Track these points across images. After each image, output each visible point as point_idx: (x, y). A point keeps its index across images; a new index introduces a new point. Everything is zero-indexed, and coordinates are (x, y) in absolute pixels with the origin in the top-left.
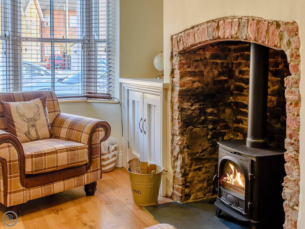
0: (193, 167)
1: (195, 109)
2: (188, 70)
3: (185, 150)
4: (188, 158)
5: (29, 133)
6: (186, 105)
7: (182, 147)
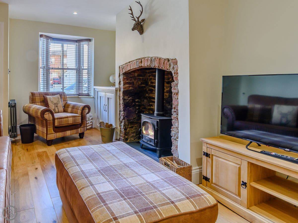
0: (129, 126)
1: (130, 100)
2: (127, 81)
3: (126, 118)
4: (127, 122)
5: (55, 109)
6: (126, 98)
7: (124, 116)
